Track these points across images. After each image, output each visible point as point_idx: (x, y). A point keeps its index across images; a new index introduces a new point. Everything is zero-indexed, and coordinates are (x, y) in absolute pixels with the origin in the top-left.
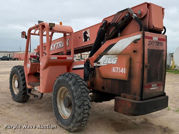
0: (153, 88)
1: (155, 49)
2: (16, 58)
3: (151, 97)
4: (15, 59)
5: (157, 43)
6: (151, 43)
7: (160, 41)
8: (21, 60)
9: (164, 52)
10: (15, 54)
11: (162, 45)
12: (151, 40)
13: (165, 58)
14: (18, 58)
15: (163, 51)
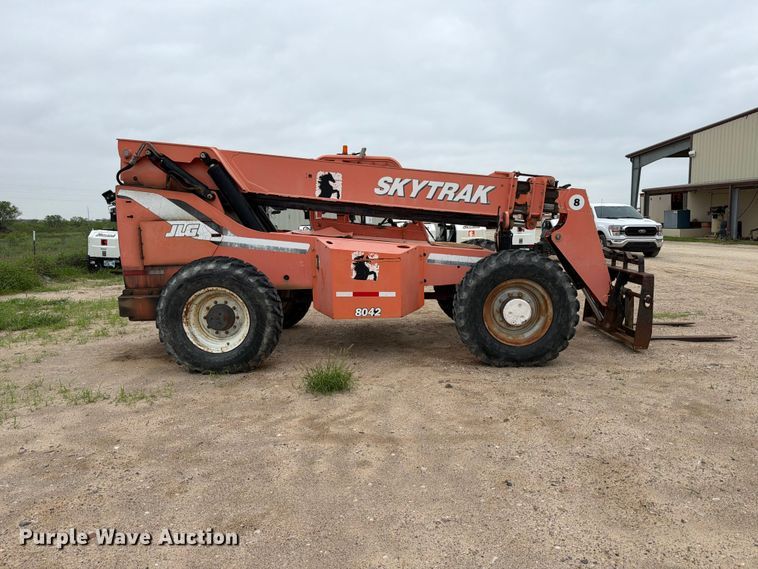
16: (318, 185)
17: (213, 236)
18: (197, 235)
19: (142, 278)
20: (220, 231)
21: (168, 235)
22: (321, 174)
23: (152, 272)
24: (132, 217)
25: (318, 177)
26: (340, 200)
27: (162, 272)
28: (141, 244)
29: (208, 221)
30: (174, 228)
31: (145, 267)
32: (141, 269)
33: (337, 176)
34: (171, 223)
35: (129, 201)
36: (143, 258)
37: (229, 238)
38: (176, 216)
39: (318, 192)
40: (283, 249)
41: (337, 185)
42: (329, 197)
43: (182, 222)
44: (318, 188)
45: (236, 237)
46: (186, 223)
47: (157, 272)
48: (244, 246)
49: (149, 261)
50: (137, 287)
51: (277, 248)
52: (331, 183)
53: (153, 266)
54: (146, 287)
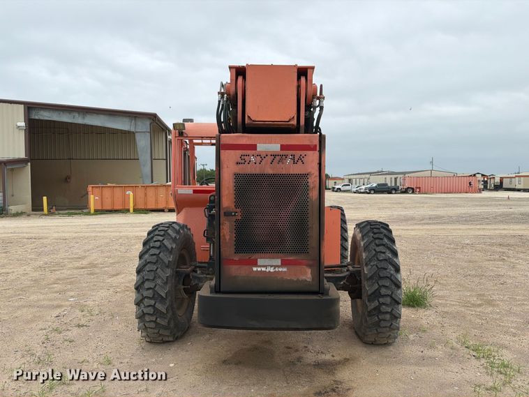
0: (264, 269)
1: (265, 173)
2: (408, 188)
4: (405, 191)
5: (278, 157)
7: (289, 153)
8: (423, 193)
9: (314, 180)
10: (407, 179)
11: (300, 163)
12: (251, 152)
13: (314, 193)
14: (413, 189)
15: (304, 176)
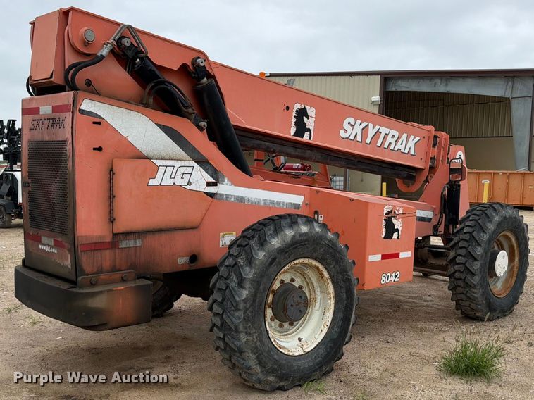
0: (45, 248)
1: (47, 138)
3: (41, 268)
5: (51, 121)
6: (35, 123)
7: (57, 115)
9: (69, 147)
11: (62, 127)
12: (36, 117)
13: (70, 164)
15: (64, 142)
16: (294, 120)
17: (209, 184)
18: (189, 183)
19: (107, 254)
20: (217, 178)
21: (152, 182)
22: (298, 106)
23: (124, 245)
24: (100, 149)
25: (294, 110)
26: (312, 141)
27: (139, 243)
28: (111, 197)
29: (203, 163)
30: (161, 170)
31: (115, 235)
32: (109, 239)
33: (311, 111)
34: (158, 163)
35: (98, 122)
36: (112, 220)
37: (226, 188)
38: (164, 153)
39: (293, 130)
40: (279, 203)
41: (310, 123)
42: (302, 137)
43: (172, 163)
44: (293, 125)
45: (233, 187)
46: (177, 164)
47: (131, 244)
48: (240, 200)
49: (120, 227)
50: (100, 271)
51: (272, 202)
52: (305, 119)
53: (126, 234)
54: (114, 269)
